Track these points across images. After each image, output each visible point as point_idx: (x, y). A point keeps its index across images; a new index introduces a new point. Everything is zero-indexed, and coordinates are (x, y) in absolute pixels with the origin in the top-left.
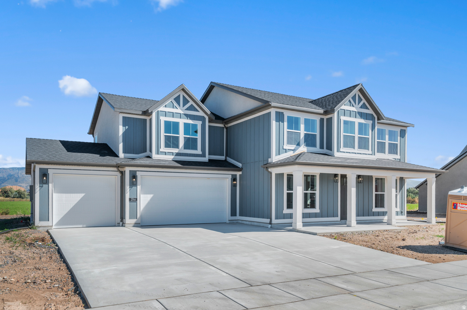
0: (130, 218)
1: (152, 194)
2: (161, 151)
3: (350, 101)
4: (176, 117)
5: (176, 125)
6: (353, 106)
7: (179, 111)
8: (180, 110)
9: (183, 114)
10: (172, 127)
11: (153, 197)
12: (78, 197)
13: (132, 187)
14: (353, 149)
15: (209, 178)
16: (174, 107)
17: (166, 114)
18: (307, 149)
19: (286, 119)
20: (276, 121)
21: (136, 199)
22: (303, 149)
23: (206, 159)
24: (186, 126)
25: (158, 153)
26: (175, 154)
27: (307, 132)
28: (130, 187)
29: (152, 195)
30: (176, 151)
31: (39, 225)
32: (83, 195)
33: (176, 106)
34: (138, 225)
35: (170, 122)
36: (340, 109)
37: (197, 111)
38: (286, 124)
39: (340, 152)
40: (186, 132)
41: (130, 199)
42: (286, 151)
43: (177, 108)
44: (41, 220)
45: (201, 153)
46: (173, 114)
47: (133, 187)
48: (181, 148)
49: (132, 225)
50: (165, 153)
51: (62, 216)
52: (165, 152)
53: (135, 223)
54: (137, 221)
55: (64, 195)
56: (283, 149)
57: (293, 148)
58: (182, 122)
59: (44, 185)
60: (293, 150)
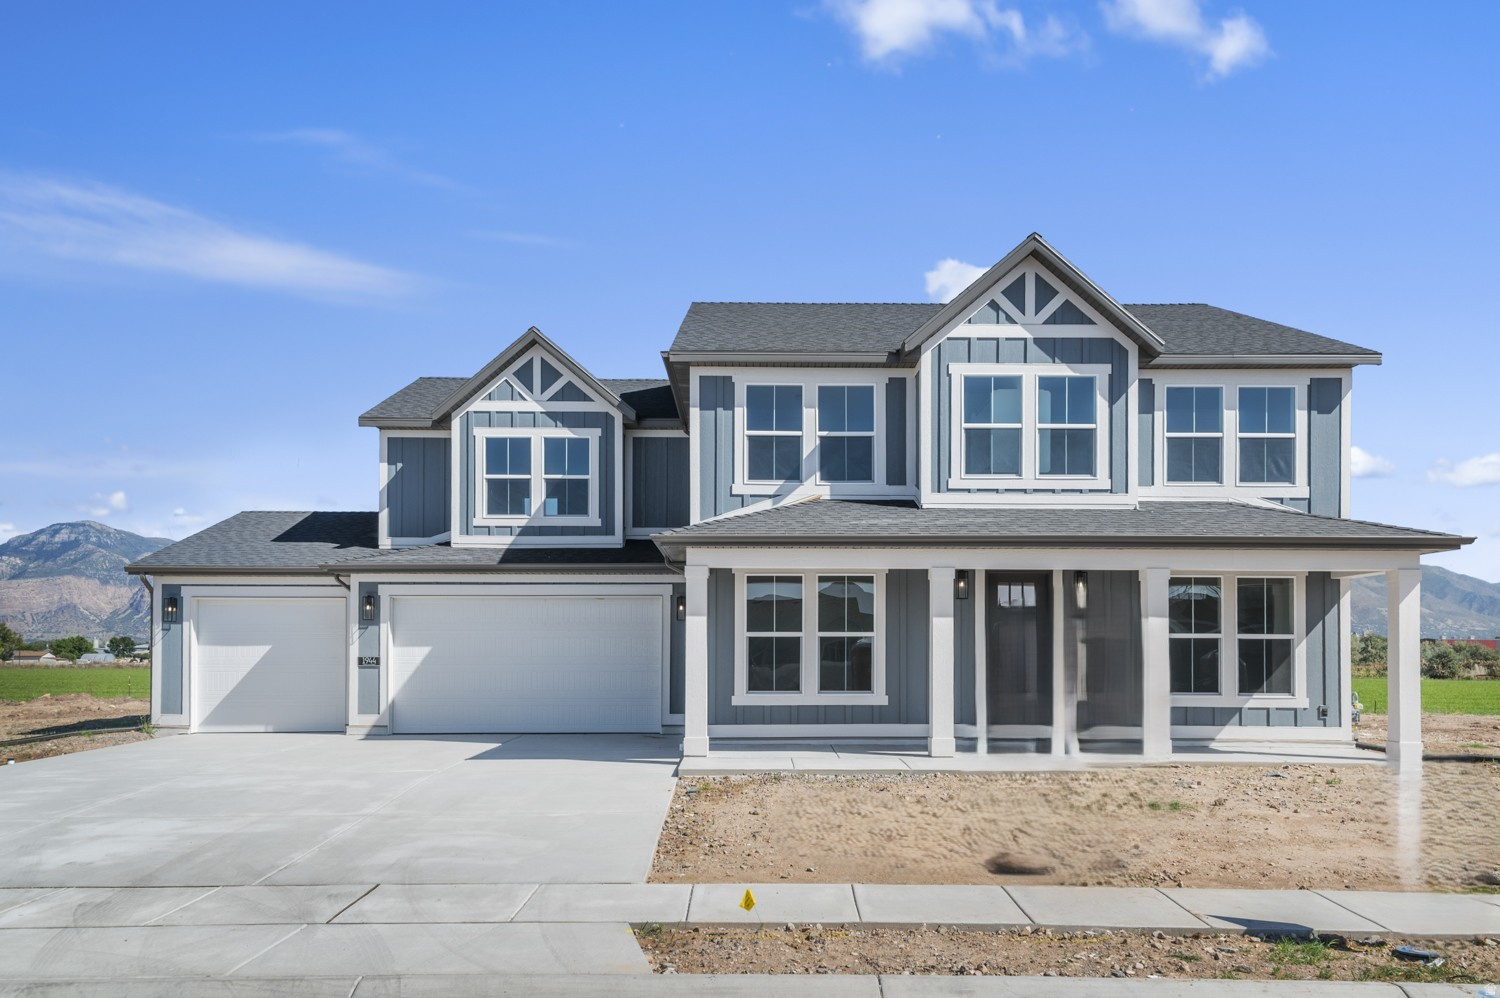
0: (361, 711)
1: (427, 645)
2: (475, 524)
3: (994, 305)
4: (523, 425)
5: (523, 446)
6: (1011, 320)
7: (531, 405)
8: (535, 404)
9: (542, 413)
10: (508, 454)
11: (430, 653)
12: (255, 653)
13: (366, 628)
14: (1014, 476)
15: (600, 597)
16: (516, 395)
17: (489, 419)
18: (831, 490)
19: (741, 395)
20: (703, 407)
21: (378, 660)
22: (814, 487)
23: (616, 541)
24: (552, 445)
25: (467, 530)
26: (518, 531)
27: (830, 430)
28: (360, 628)
29: (426, 650)
30: (519, 521)
31: (161, 723)
32: (267, 648)
33: (520, 394)
34: (382, 731)
35: (503, 441)
36: (949, 339)
37: (586, 398)
38: (741, 413)
39: (949, 490)
40: (553, 462)
41: (360, 661)
42: (743, 500)
43: (525, 399)
44: (165, 710)
45: (598, 523)
46: (511, 419)
47: (370, 628)
48: (535, 513)
49: (365, 731)
50: (489, 530)
51: (216, 703)
52: (489, 527)
53: (375, 726)
54: (378, 720)
55: (222, 650)
56: (732, 495)
57: (771, 490)
58: (538, 437)
59: (172, 626)
60: (770, 497)
